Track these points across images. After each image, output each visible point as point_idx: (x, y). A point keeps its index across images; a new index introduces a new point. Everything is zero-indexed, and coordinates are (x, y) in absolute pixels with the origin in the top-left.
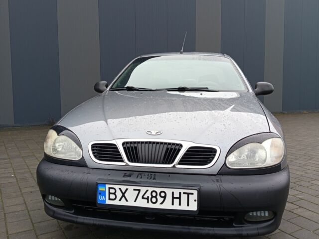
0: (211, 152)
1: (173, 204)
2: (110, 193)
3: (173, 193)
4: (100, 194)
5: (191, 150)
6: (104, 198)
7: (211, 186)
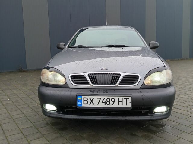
0: (136, 77)
1: (118, 105)
2: (84, 101)
3: (118, 99)
4: (79, 101)
5: (125, 77)
6: (81, 104)
7: (137, 95)
